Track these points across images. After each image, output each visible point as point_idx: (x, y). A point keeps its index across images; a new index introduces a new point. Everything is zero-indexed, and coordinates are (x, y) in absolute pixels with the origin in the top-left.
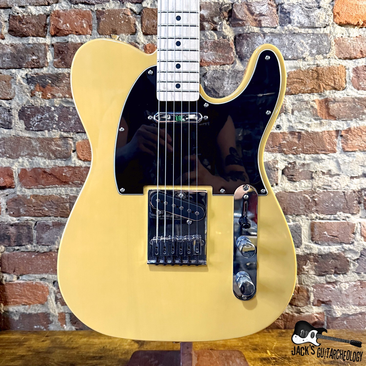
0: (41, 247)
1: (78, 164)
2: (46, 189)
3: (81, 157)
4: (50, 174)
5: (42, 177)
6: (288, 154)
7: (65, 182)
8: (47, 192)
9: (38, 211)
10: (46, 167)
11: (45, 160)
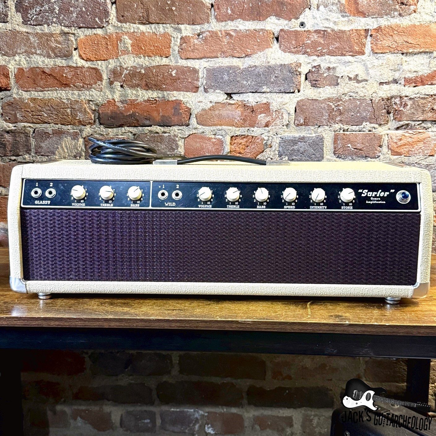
0: (40, 157)
1: (79, 63)
2: (45, 92)
3: (84, 56)
4: (49, 75)
5: (41, 78)
6: (312, 55)
7: (66, 84)
8: (46, 96)
9: (37, 117)
10: (45, 67)
11: (44, 59)
